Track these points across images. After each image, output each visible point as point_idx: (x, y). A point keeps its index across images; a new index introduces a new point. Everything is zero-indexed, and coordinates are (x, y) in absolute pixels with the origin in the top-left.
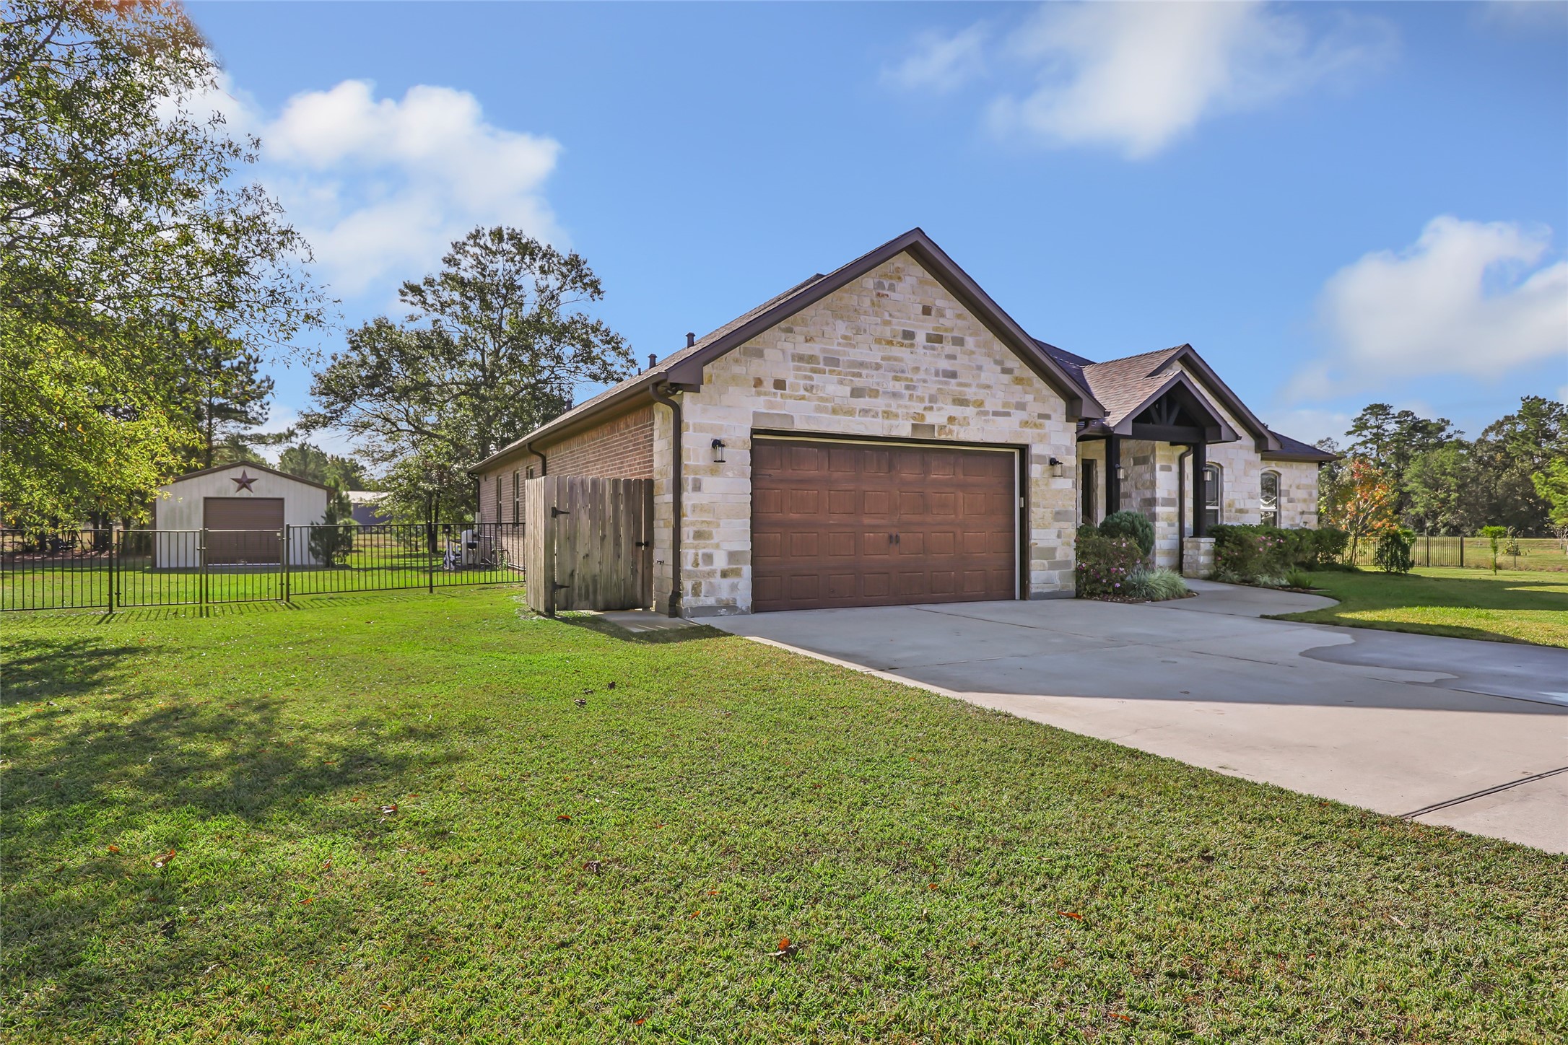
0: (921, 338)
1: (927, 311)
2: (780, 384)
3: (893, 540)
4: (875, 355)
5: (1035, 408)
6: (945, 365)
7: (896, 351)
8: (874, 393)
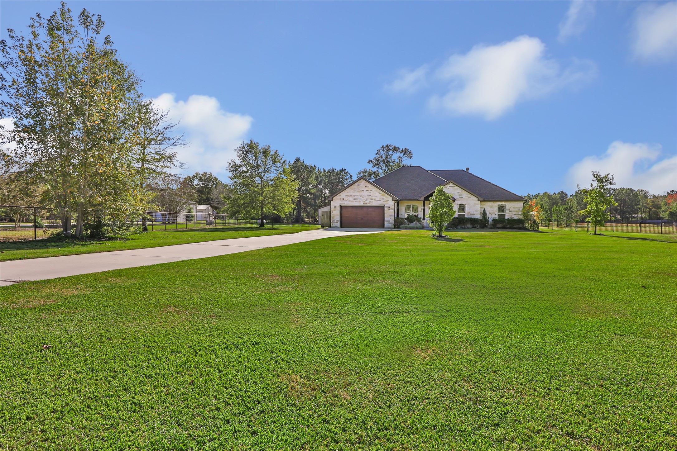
0: (365, 191)
1: (366, 187)
2: (343, 199)
3: (362, 219)
4: (357, 194)
5: (386, 199)
6: (369, 194)
7: (361, 193)
8: (357, 199)
